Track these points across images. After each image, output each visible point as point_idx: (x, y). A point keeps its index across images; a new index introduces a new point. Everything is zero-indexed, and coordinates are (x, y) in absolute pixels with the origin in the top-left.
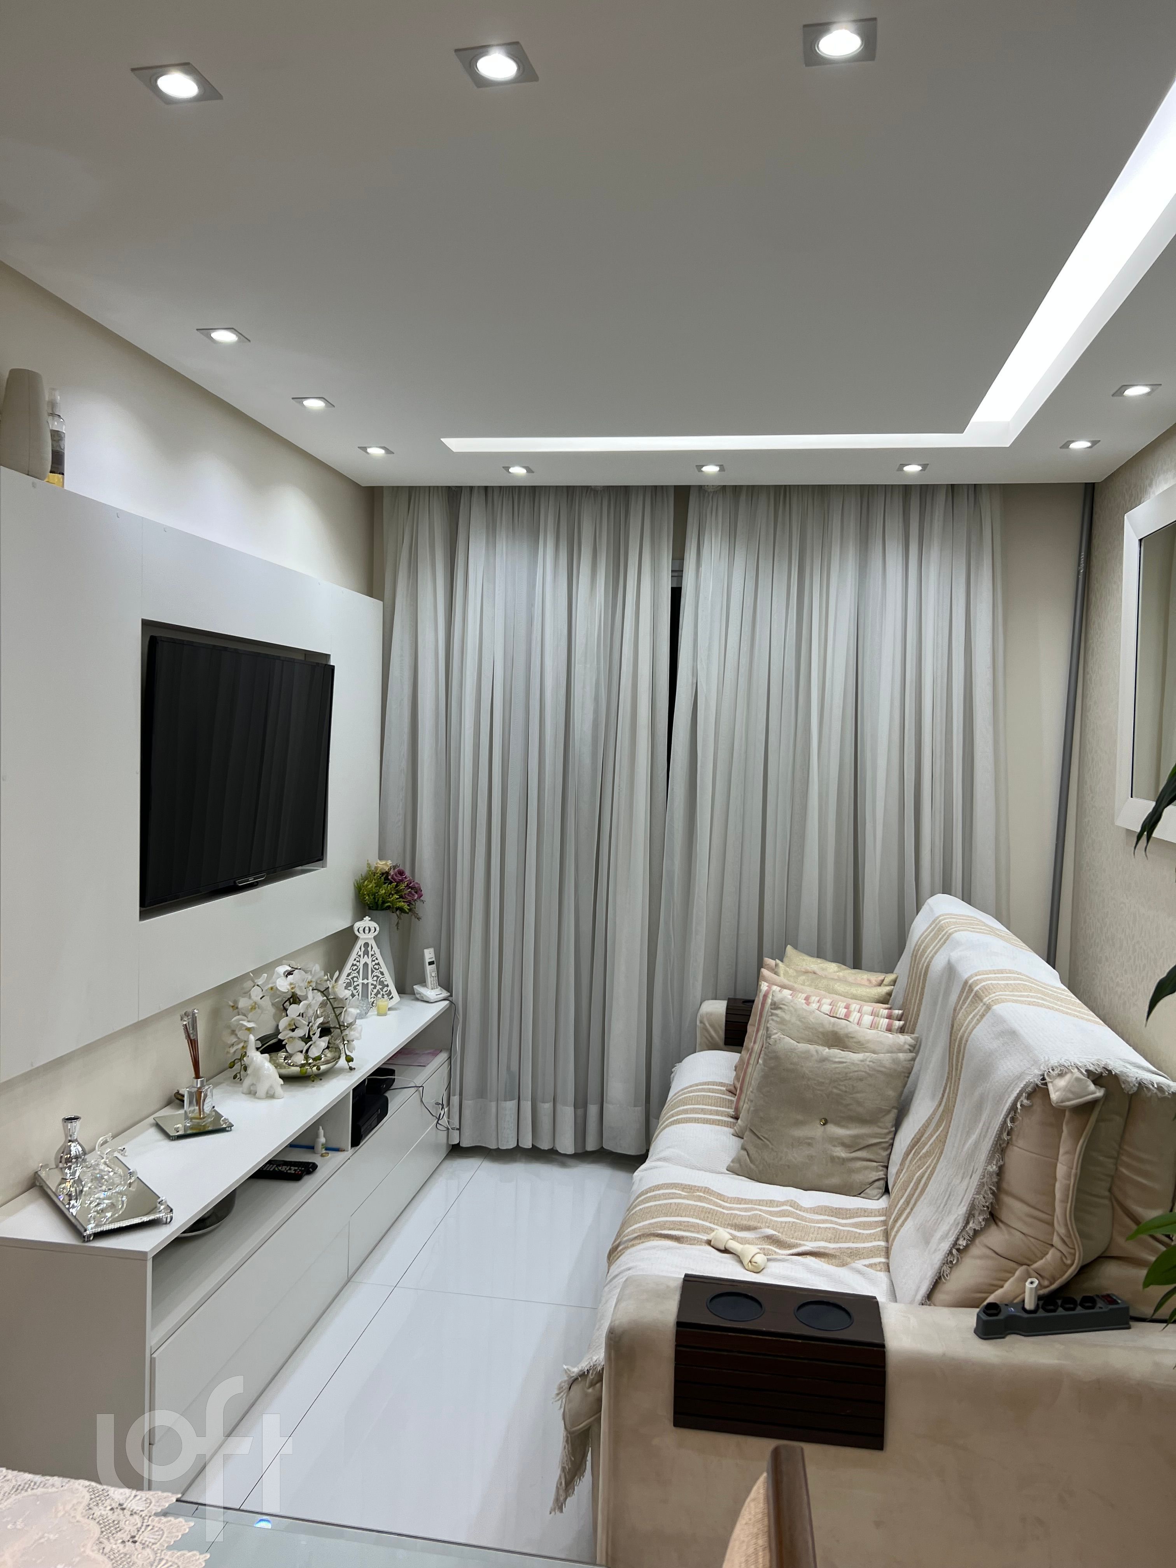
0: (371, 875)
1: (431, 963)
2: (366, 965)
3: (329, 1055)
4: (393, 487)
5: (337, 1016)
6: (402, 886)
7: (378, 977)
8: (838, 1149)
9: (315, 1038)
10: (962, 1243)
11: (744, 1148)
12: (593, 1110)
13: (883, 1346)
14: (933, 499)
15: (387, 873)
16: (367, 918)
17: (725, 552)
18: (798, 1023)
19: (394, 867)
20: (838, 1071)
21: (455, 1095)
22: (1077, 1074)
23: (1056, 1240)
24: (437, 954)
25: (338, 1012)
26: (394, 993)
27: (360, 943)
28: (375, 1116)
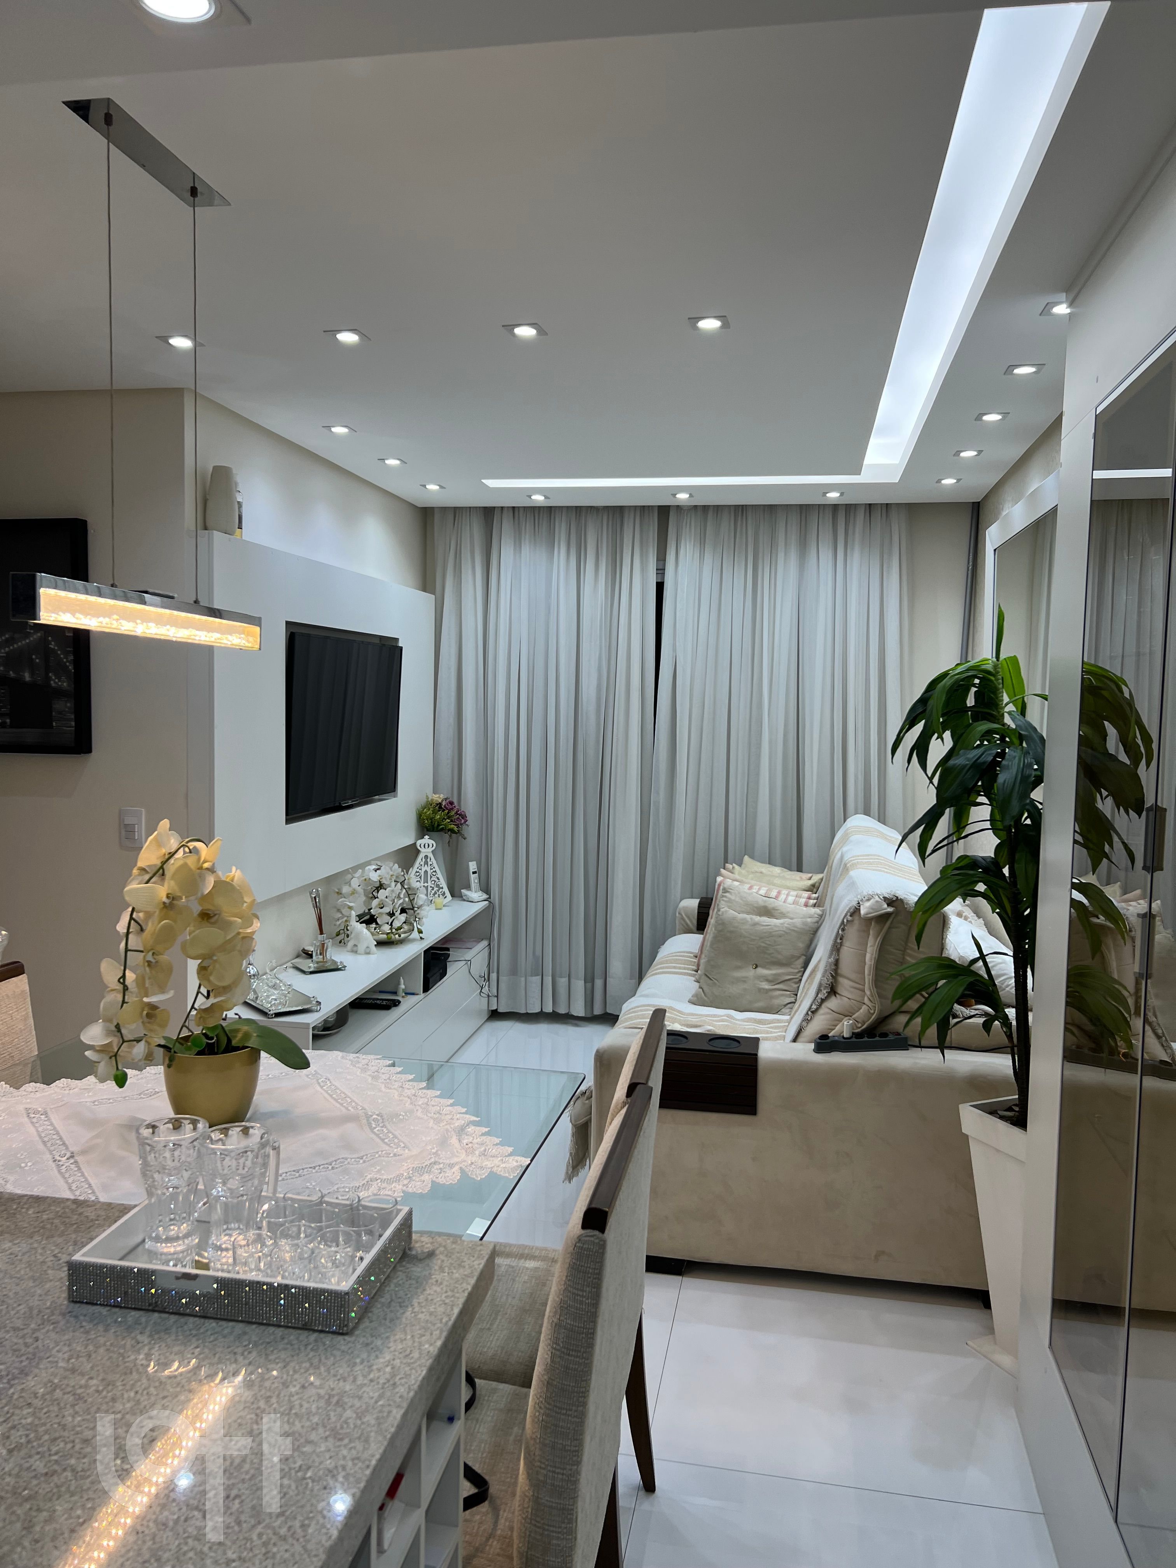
0: (429, 804)
1: (474, 873)
2: (426, 872)
3: (406, 927)
4: (442, 508)
5: (411, 901)
6: (453, 813)
7: (435, 881)
8: (764, 983)
9: (397, 914)
10: (814, 1007)
11: (700, 987)
12: (599, 983)
13: (756, 1055)
14: (855, 516)
15: (440, 804)
16: (427, 837)
17: (697, 555)
18: (740, 901)
19: (446, 799)
20: (765, 931)
21: (493, 972)
22: (877, 898)
23: (866, 1000)
24: (479, 866)
25: (412, 898)
26: (448, 894)
27: (421, 856)
28: (438, 974)
